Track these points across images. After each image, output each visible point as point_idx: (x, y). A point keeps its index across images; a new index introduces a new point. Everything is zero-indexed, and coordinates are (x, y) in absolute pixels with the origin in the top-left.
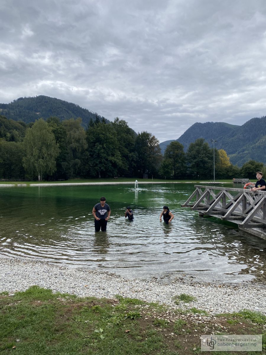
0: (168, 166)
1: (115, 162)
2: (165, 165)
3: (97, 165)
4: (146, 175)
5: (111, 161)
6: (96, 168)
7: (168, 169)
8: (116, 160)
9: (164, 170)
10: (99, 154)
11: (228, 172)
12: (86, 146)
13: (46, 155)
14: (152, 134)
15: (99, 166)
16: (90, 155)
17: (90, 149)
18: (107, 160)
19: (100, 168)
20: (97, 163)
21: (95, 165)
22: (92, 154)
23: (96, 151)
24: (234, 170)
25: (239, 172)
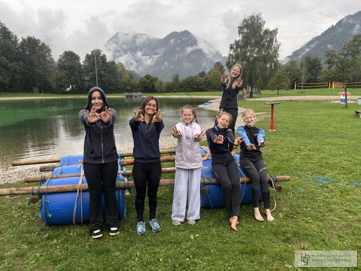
0: (62, 79)
2: (58, 78)
4: (36, 89)
7: (61, 83)
9: (57, 83)
11: (126, 85)
14: (41, 40)
24: (132, 84)
25: (137, 86)
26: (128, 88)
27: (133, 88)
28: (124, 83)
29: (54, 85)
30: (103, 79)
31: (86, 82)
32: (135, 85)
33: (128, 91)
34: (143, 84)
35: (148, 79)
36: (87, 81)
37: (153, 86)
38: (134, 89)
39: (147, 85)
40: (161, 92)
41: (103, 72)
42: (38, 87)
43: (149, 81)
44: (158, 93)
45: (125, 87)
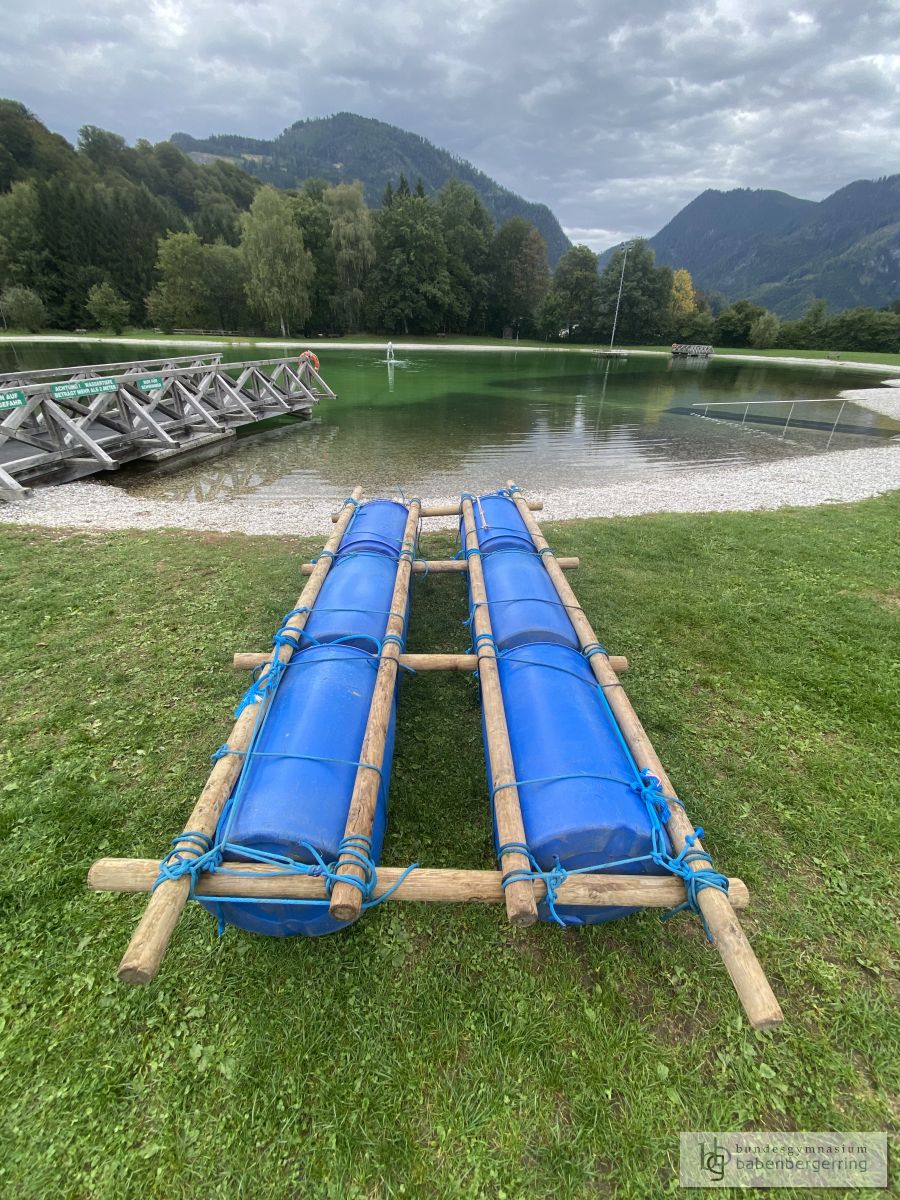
0: (554, 310)
1: (434, 297)
2: (549, 306)
3: (396, 302)
4: (508, 331)
5: (426, 293)
6: (395, 310)
7: (552, 318)
8: (435, 291)
9: (545, 318)
10: (398, 275)
11: (682, 327)
12: (371, 258)
13: (284, 279)
15: (400, 306)
16: (382, 279)
17: (382, 264)
18: (417, 291)
19: (403, 310)
20: (397, 298)
21: (392, 302)
22: (386, 276)
23: (394, 268)
24: (696, 324)
25: (706, 329)
26: (685, 333)
27: (696, 332)
28: (677, 322)
29: (539, 324)
30: (635, 310)
31: (600, 318)
32: (702, 327)
33: (682, 341)
34: (721, 325)
35: (740, 313)
36: (601, 314)
37: (749, 328)
38: (698, 335)
39: (731, 328)
40: (763, 346)
41: (638, 294)
42: (512, 327)
43: (741, 316)
44: (756, 348)
45: (678, 331)
